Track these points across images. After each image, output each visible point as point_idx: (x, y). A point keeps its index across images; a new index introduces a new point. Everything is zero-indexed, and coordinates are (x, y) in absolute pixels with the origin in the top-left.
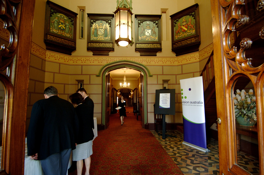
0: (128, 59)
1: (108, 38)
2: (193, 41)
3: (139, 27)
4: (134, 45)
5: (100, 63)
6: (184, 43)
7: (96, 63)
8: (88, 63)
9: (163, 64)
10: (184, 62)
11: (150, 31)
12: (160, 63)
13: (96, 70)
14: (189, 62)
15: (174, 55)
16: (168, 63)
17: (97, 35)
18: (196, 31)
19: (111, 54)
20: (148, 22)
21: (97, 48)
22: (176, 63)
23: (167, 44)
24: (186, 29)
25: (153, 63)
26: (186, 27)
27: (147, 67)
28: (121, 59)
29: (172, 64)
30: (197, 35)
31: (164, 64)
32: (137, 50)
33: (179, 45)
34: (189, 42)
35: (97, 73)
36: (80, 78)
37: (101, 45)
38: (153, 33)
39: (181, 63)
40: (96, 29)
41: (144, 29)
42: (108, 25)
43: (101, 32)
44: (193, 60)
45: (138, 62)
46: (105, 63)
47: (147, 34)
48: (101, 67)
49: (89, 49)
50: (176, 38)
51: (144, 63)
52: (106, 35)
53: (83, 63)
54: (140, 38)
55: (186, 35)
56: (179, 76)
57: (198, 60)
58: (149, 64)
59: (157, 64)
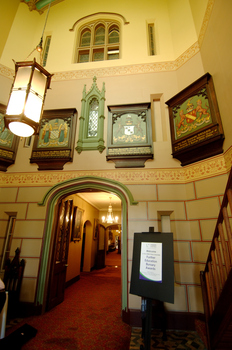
0: (95, 174)
1: (65, 144)
2: (209, 134)
3: (114, 123)
4: (105, 151)
5: (48, 183)
6: (192, 141)
7: (41, 182)
8: (29, 183)
9: (157, 181)
10: (198, 176)
11: (132, 128)
12: (153, 180)
13: (39, 195)
14: (206, 175)
15: (178, 164)
16: (168, 179)
18: (213, 118)
19: (66, 167)
20: (129, 116)
21: (45, 158)
22: (183, 179)
23: (163, 147)
24: (194, 118)
25: (137, 180)
26: (193, 115)
27: (129, 187)
28: (82, 175)
29: (176, 181)
30: (216, 125)
31: (161, 181)
32: (109, 159)
33: (184, 145)
34: (201, 138)
35: (40, 200)
36: (11, 208)
37: (52, 154)
38: (138, 130)
39: (191, 179)
41: (122, 126)
42: (66, 124)
43: (55, 135)
44: (214, 171)
45: (111, 178)
46: (55, 182)
47: (127, 132)
48: (49, 188)
49: (33, 161)
50: (178, 135)
51: (122, 181)
52: (61, 138)
53: (22, 184)
54: (115, 139)
55: (194, 127)
56: (191, 203)
57: (224, 170)
58: (130, 181)
59: (145, 181)
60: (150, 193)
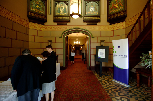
0: (79, 27)
1: (66, 14)
2: (122, 14)
3: (86, 5)
4: (83, 18)
5: (62, 30)
6: (115, 16)
7: (59, 29)
8: (54, 29)
9: (101, 30)
10: (115, 28)
11: (93, 8)
12: (100, 29)
13: (59, 34)
14: (118, 28)
15: (108, 24)
16: (105, 29)
17: (59, 12)
18: (124, 8)
19: (68, 24)
20: (92, 3)
21: (60, 20)
22: (110, 29)
23: (104, 17)
24: (117, 7)
25: (94, 29)
26: (117, 5)
27: (91, 32)
29: (107, 30)
30: (125, 11)
31: (102, 30)
32: (85, 21)
33: (112, 17)
34: (119, 15)
35: (60, 36)
36: (50, 39)
37: (62, 18)
38: (95, 9)
39: (113, 29)
40: (59, 8)
41: (89, 7)
42: (66, 5)
43: (62, 10)
44: (121, 27)
45: (85, 29)
46: (64, 30)
47: (91, 10)
48: (63, 32)
49: (55, 21)
50: (110, 12)
51: (89, 30)
52: (65, 12)
53: (52, 30)
54: (86, 13)
55: (117, 10)
56: (111, 37)
57: (124, 27)
58: (92, 30)
59: (97, 30)
60: (98, 34)
